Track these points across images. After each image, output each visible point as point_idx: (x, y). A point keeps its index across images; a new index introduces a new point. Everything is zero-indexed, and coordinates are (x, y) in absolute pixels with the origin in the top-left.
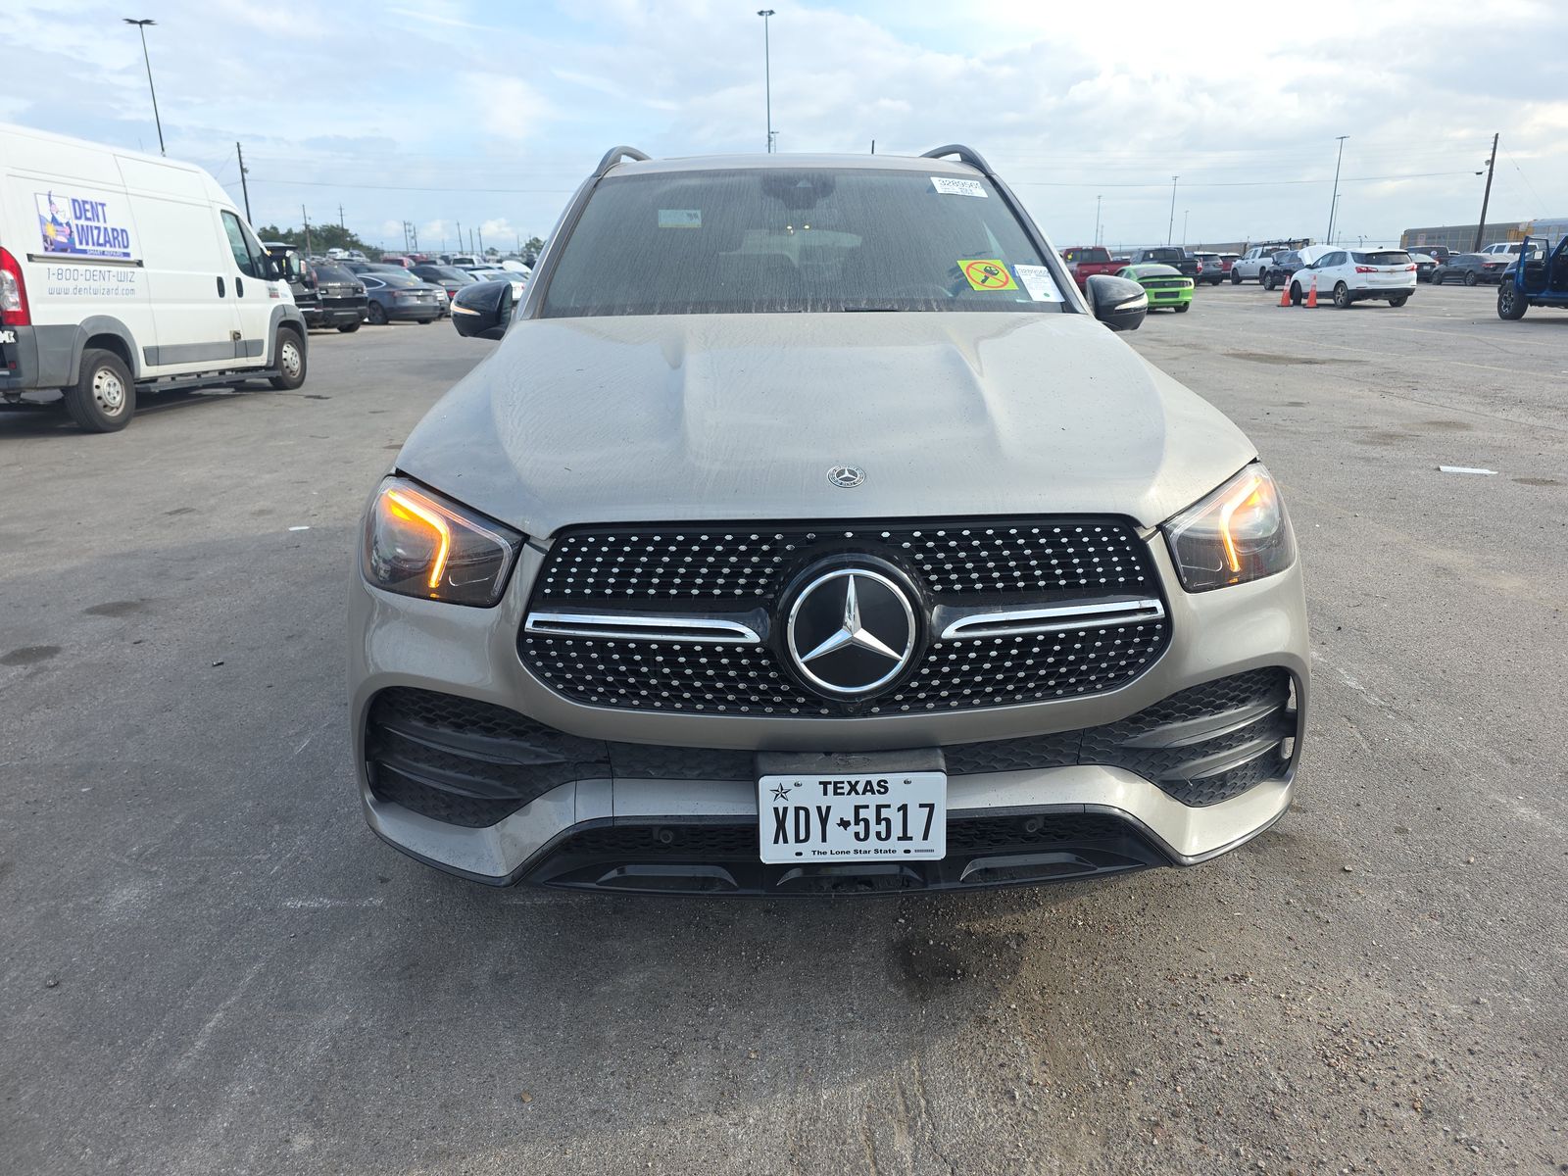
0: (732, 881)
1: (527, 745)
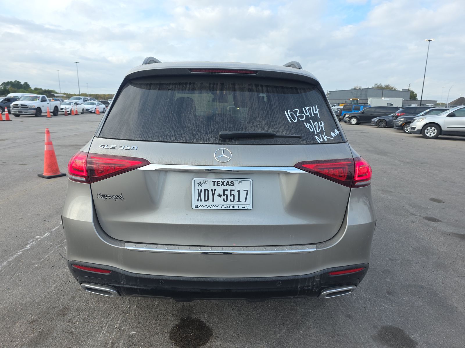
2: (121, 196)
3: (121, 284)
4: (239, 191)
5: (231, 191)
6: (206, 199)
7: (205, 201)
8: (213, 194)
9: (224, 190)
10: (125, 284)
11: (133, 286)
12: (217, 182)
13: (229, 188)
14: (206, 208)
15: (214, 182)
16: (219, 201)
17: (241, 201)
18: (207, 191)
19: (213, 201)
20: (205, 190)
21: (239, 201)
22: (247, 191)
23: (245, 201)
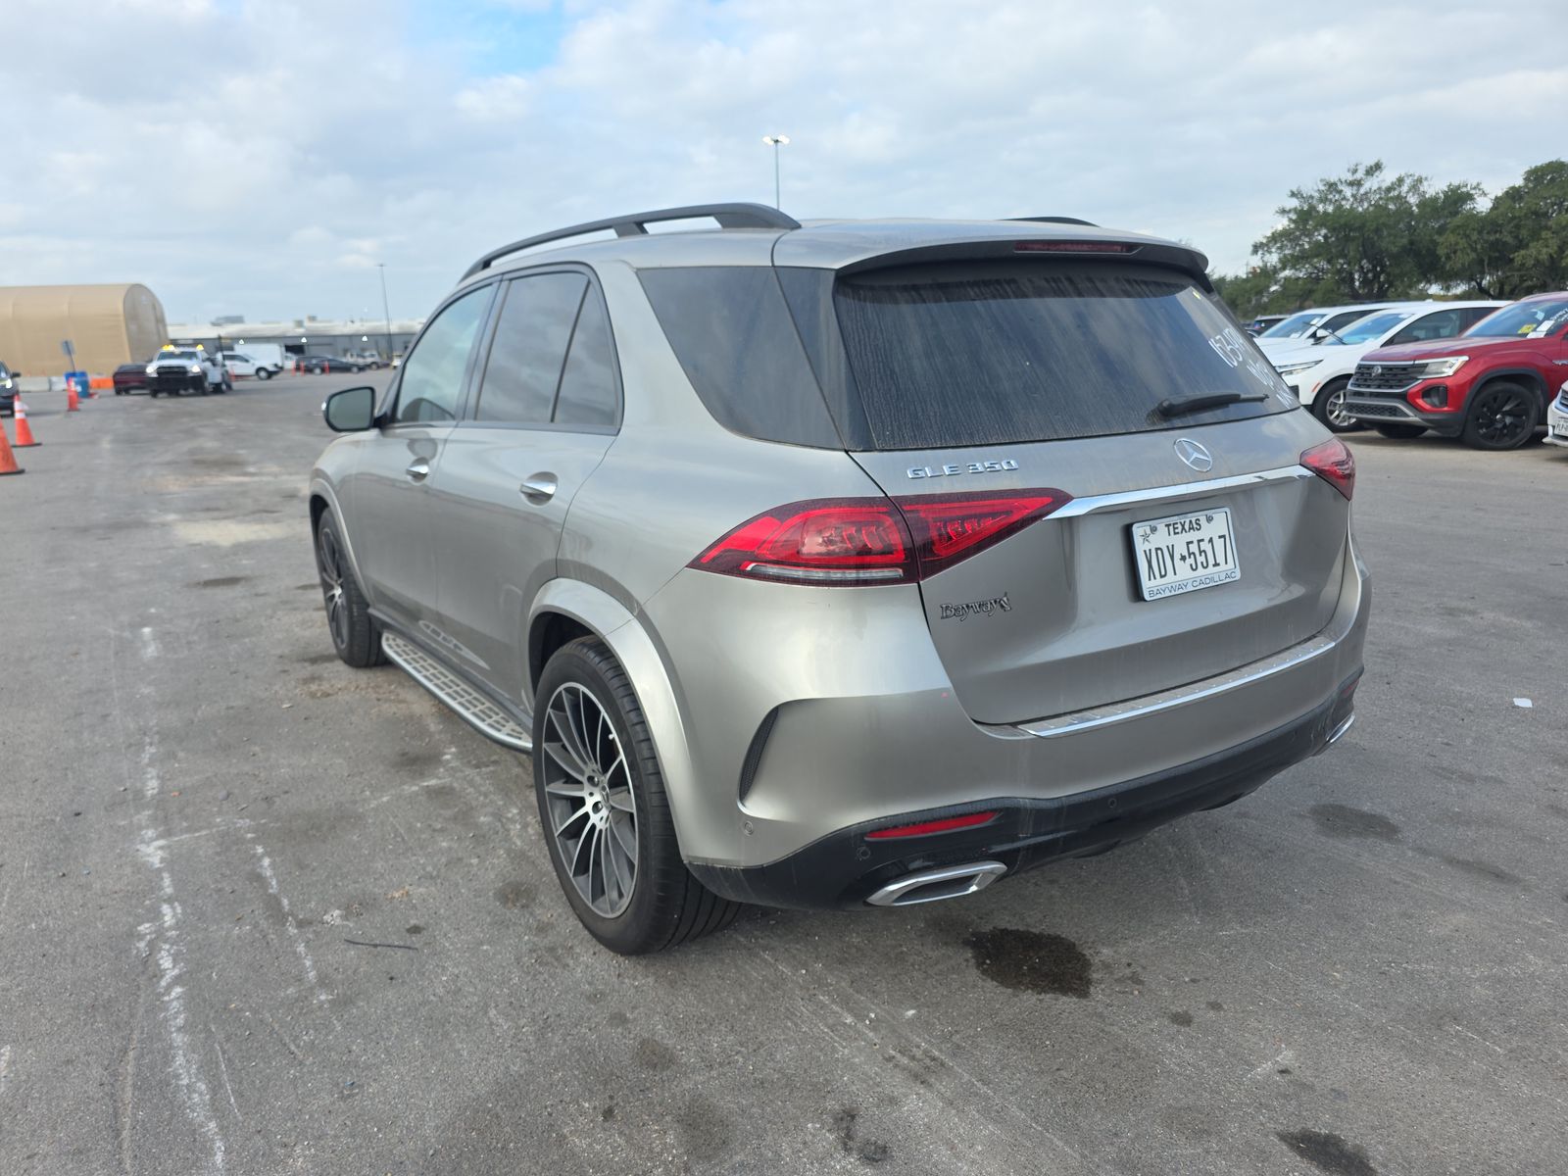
2: (1005, 599)
3: (1019, 839)
4: (1211, 540)
5: (1199, 541)
6: (1163, 573)
7: (1162, 577)
8: (1172, 557)
9: (1188, 543)
10: (1030, 837)
11: (1048, 834)
12: (1174, 524)
13: (1194, 536)
14: (1168, 594)
15: (1168, 526)
16: (1184, 570)
17: (1219, 565)
18: (1159, 552)
19: (1175, 574)
20: (1157, 549)
21: (1216, 564)
22: (1223, 537)
23: (1226, 563)
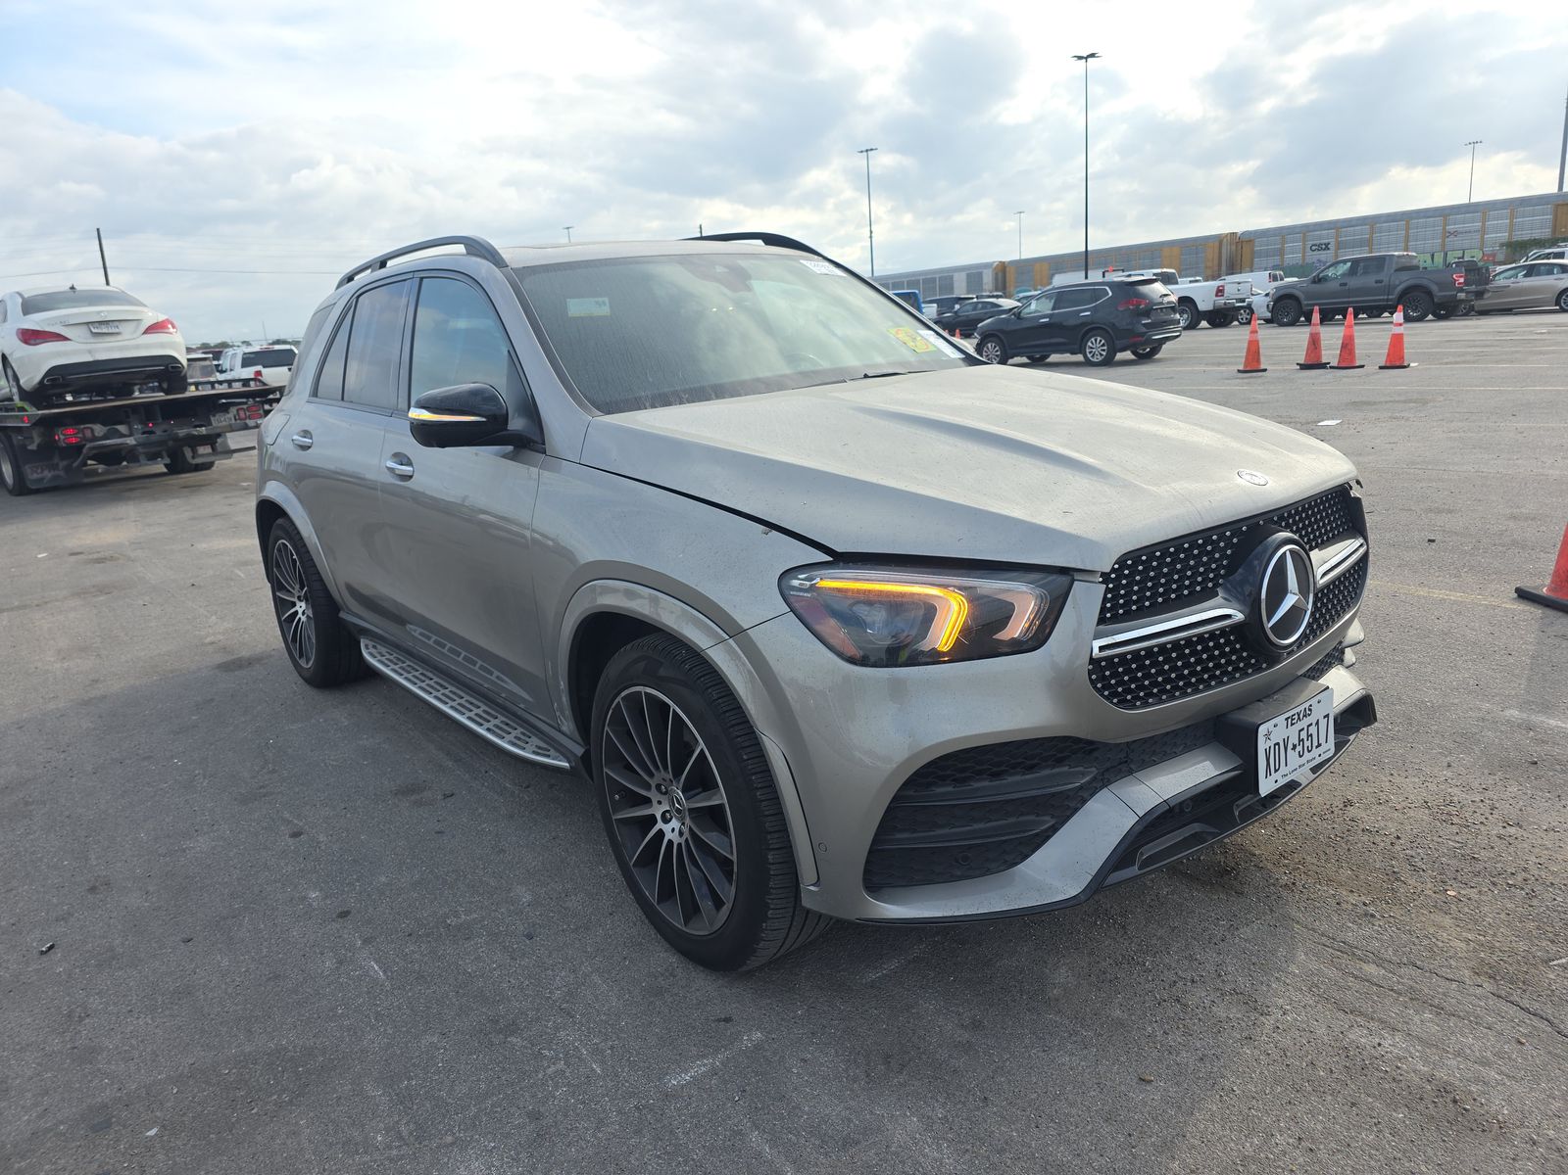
0: (1213, 830)
1: (1066, 769)
